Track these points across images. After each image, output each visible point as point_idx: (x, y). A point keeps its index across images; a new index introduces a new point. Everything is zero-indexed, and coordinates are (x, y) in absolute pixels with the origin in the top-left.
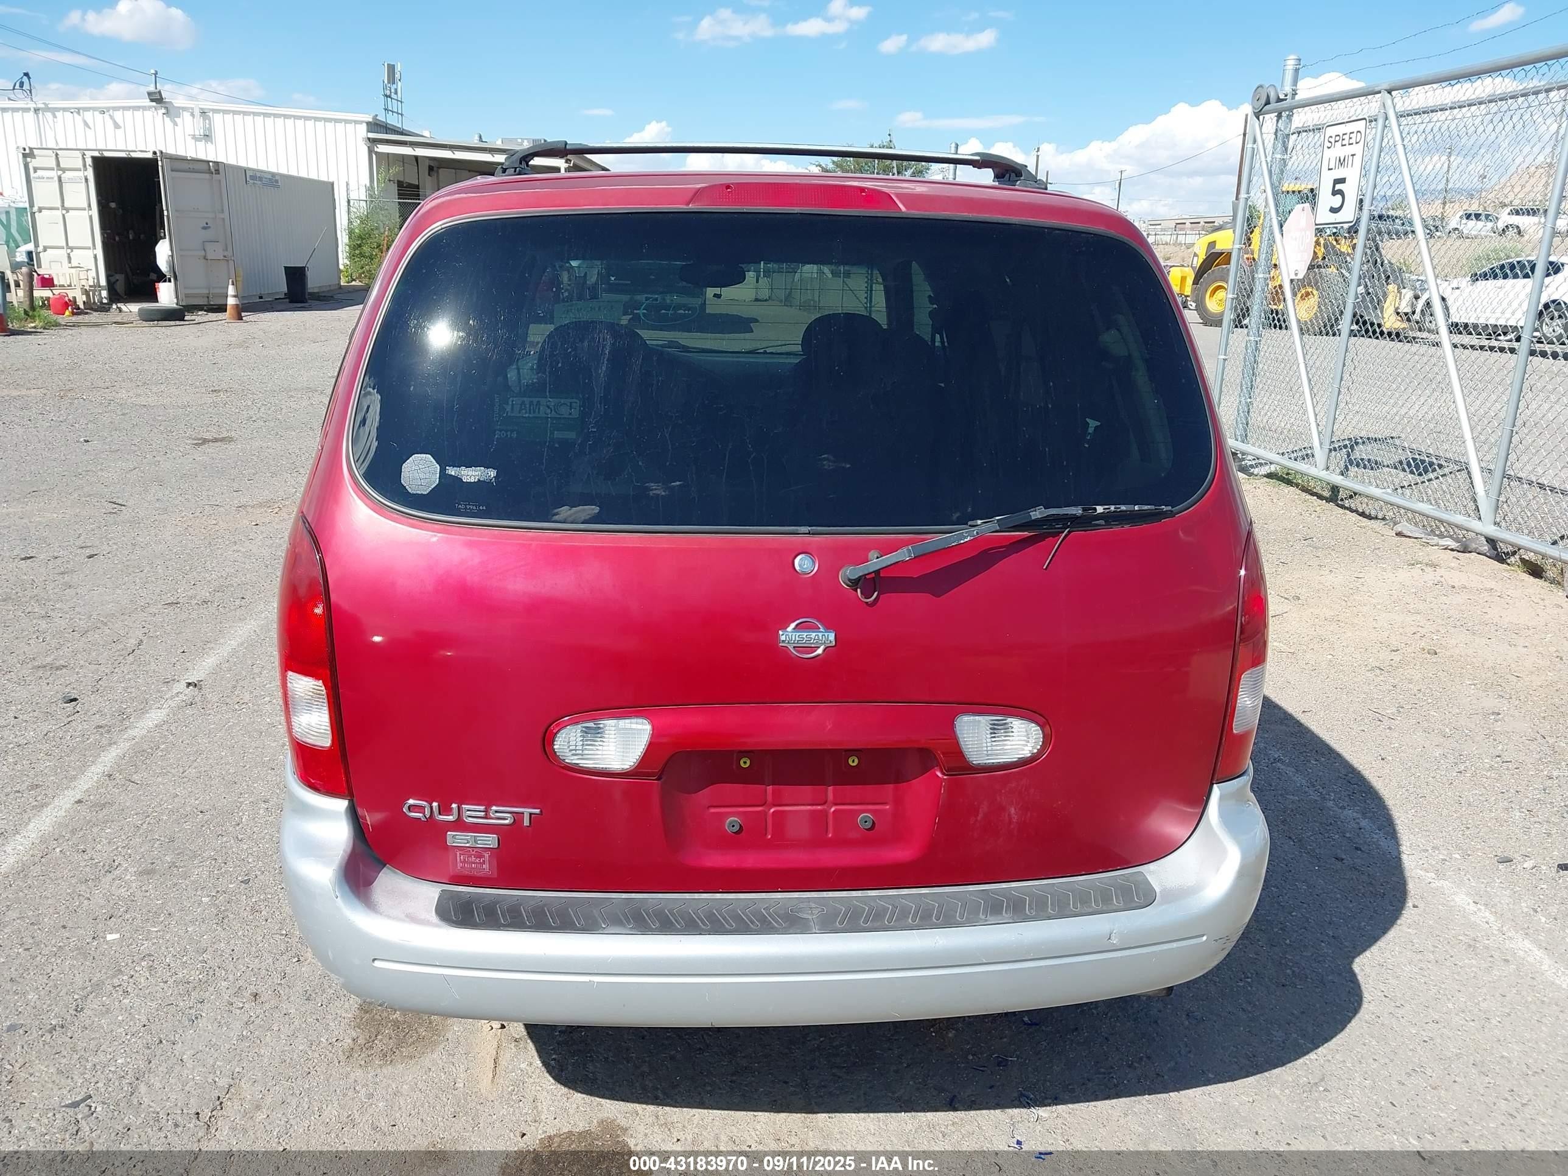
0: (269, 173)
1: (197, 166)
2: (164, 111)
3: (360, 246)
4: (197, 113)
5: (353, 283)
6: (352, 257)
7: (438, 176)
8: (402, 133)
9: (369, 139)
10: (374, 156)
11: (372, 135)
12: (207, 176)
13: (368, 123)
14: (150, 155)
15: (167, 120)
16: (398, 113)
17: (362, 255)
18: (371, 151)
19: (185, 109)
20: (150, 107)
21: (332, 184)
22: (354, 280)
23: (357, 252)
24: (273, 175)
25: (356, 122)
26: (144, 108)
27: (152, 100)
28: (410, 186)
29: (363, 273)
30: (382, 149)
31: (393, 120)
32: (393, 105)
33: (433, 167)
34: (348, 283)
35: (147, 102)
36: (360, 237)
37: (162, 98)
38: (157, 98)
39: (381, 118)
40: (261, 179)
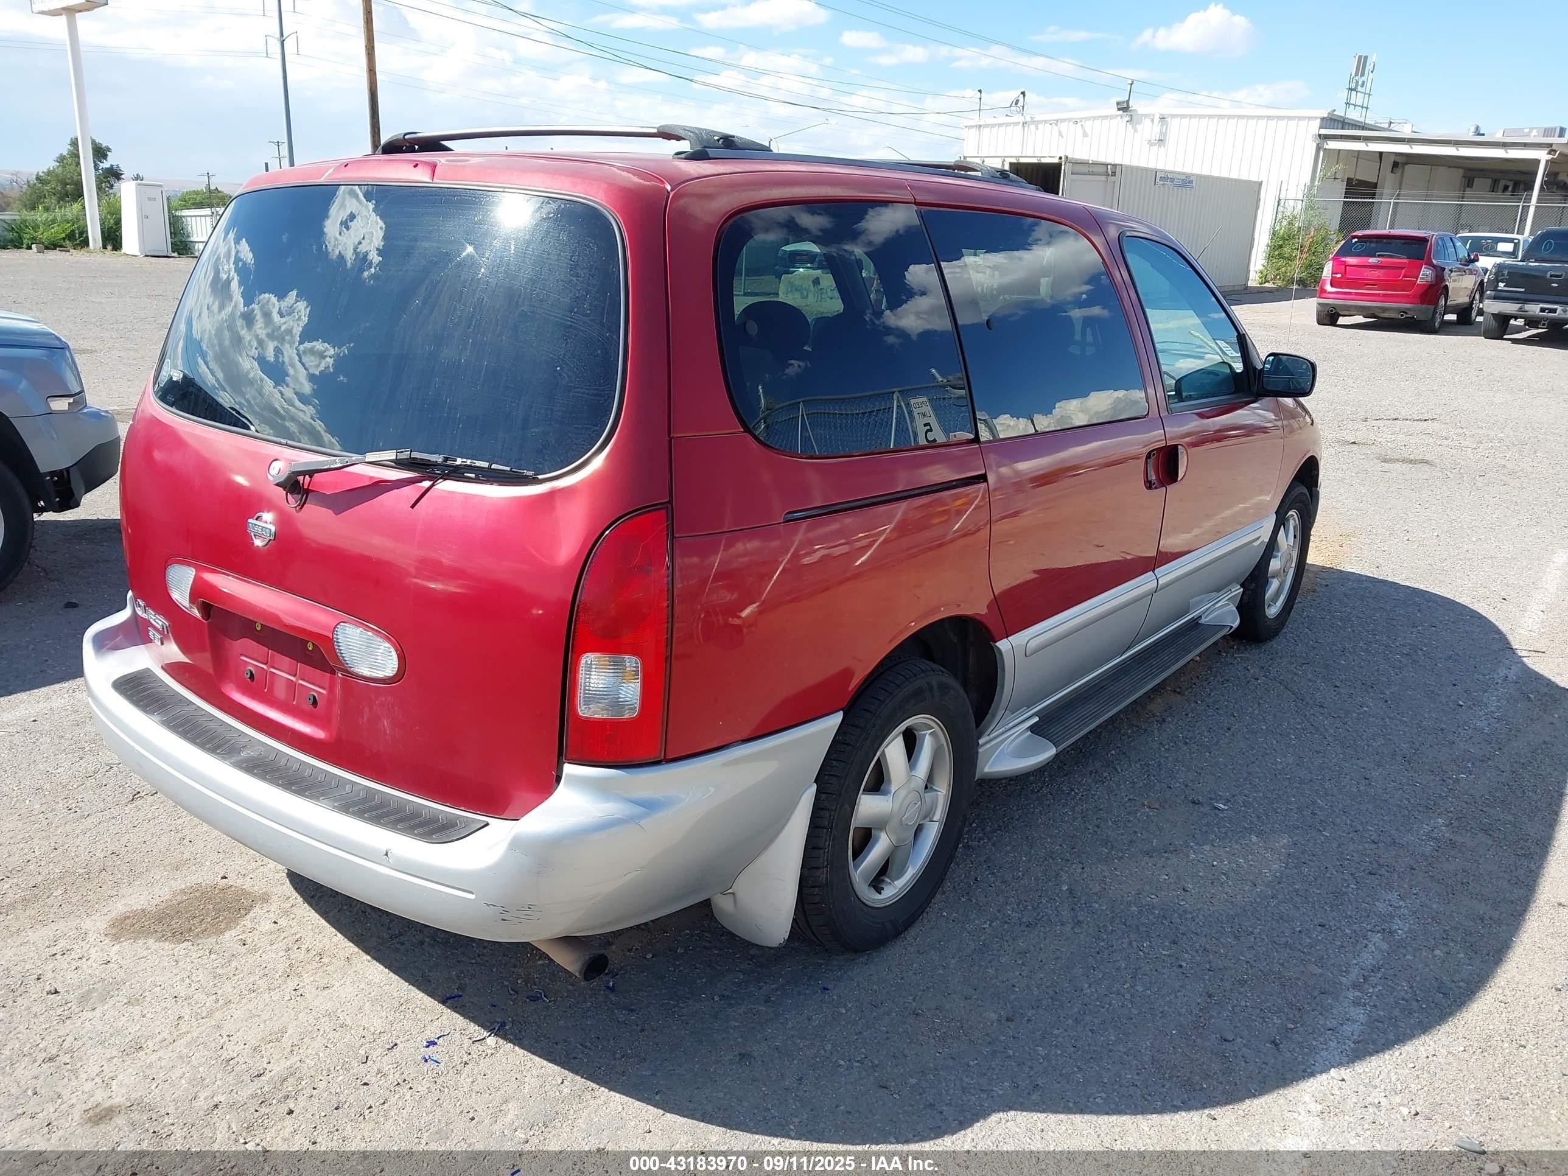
0: (1183, 174)
1: (1096, 169)
2: (1128, 118)
3: (1281, 246)
4: (1157, 119)
5: (1266, 285)
6: (1270, 257)
7: (1403, 173)
8: (1363, 128)
9: (1320, 135)
10: (1322, 153)
11: (1323, 132)
12: (1103, 178)
13: (1323, 119)
14: (1056, 160)
15: (1129, 126)
16: (1362, 107)
17: (1281, 256)
18: (1319, 148)
19: (1146, 116)
20: (1117, 116)
21: (1261, 183)
22: (1268, 282)
23: (1276, 253)
24: (1188, 176)
25: (1310, 118)
26: (1111, 117)
27: (1119, 109)
28: (1362, 183)
29: (1279, 274)
30: (1333, 145)
31: (1354, 115)
32: (1357, 98)
33: (1398, 163)
34: (1261, 284)
35: (1114, 111)
36: (1283, 238)
37: (1128, 107)
38: (1124, 107)
39: (1340, 112)
40: (1172, 180)
